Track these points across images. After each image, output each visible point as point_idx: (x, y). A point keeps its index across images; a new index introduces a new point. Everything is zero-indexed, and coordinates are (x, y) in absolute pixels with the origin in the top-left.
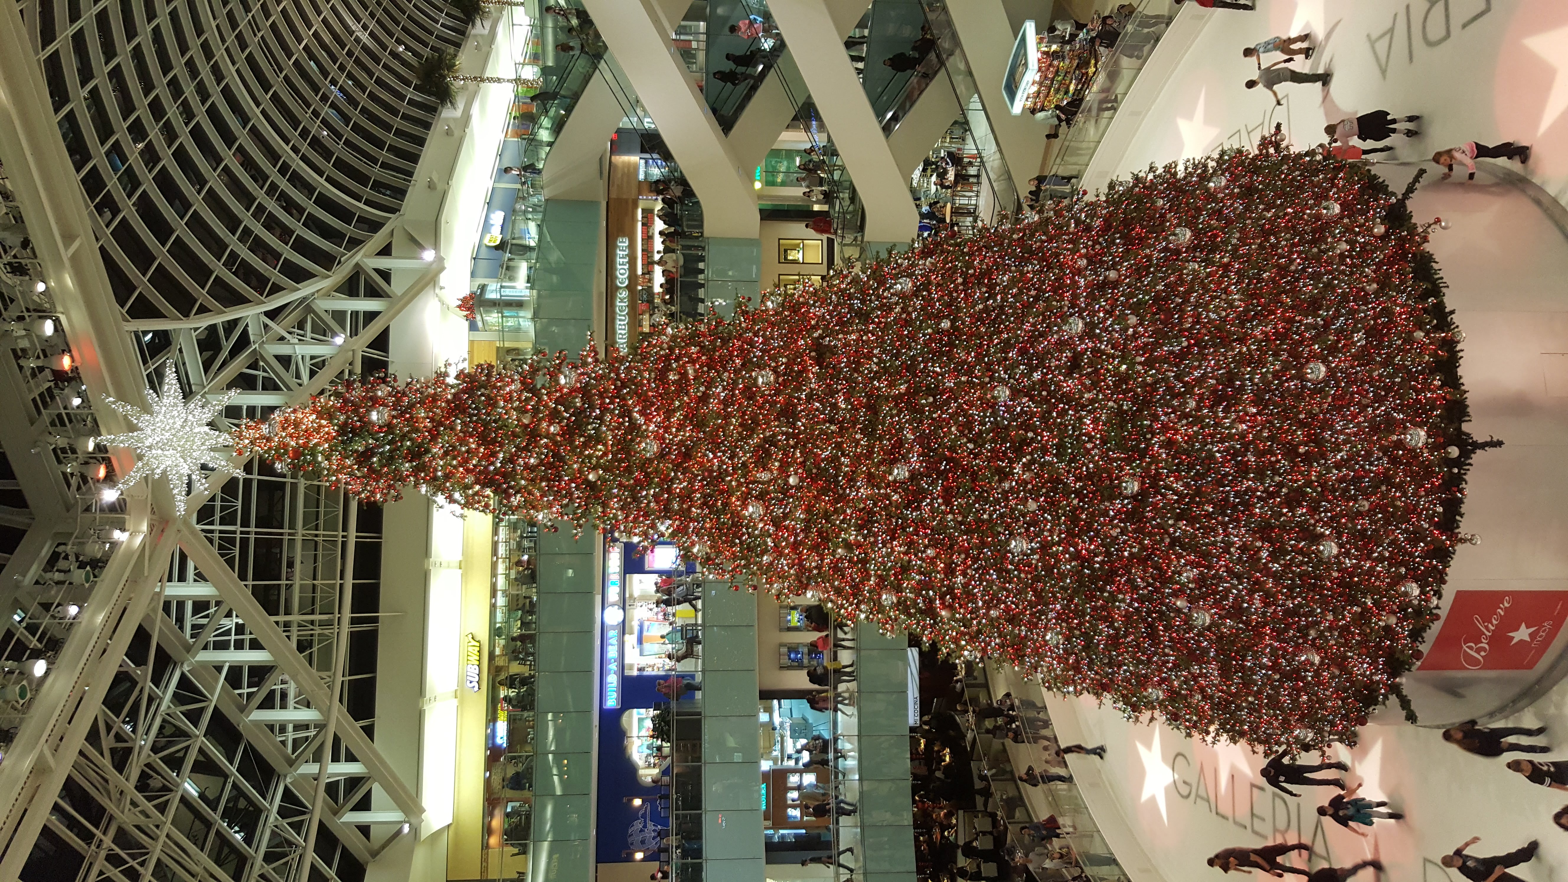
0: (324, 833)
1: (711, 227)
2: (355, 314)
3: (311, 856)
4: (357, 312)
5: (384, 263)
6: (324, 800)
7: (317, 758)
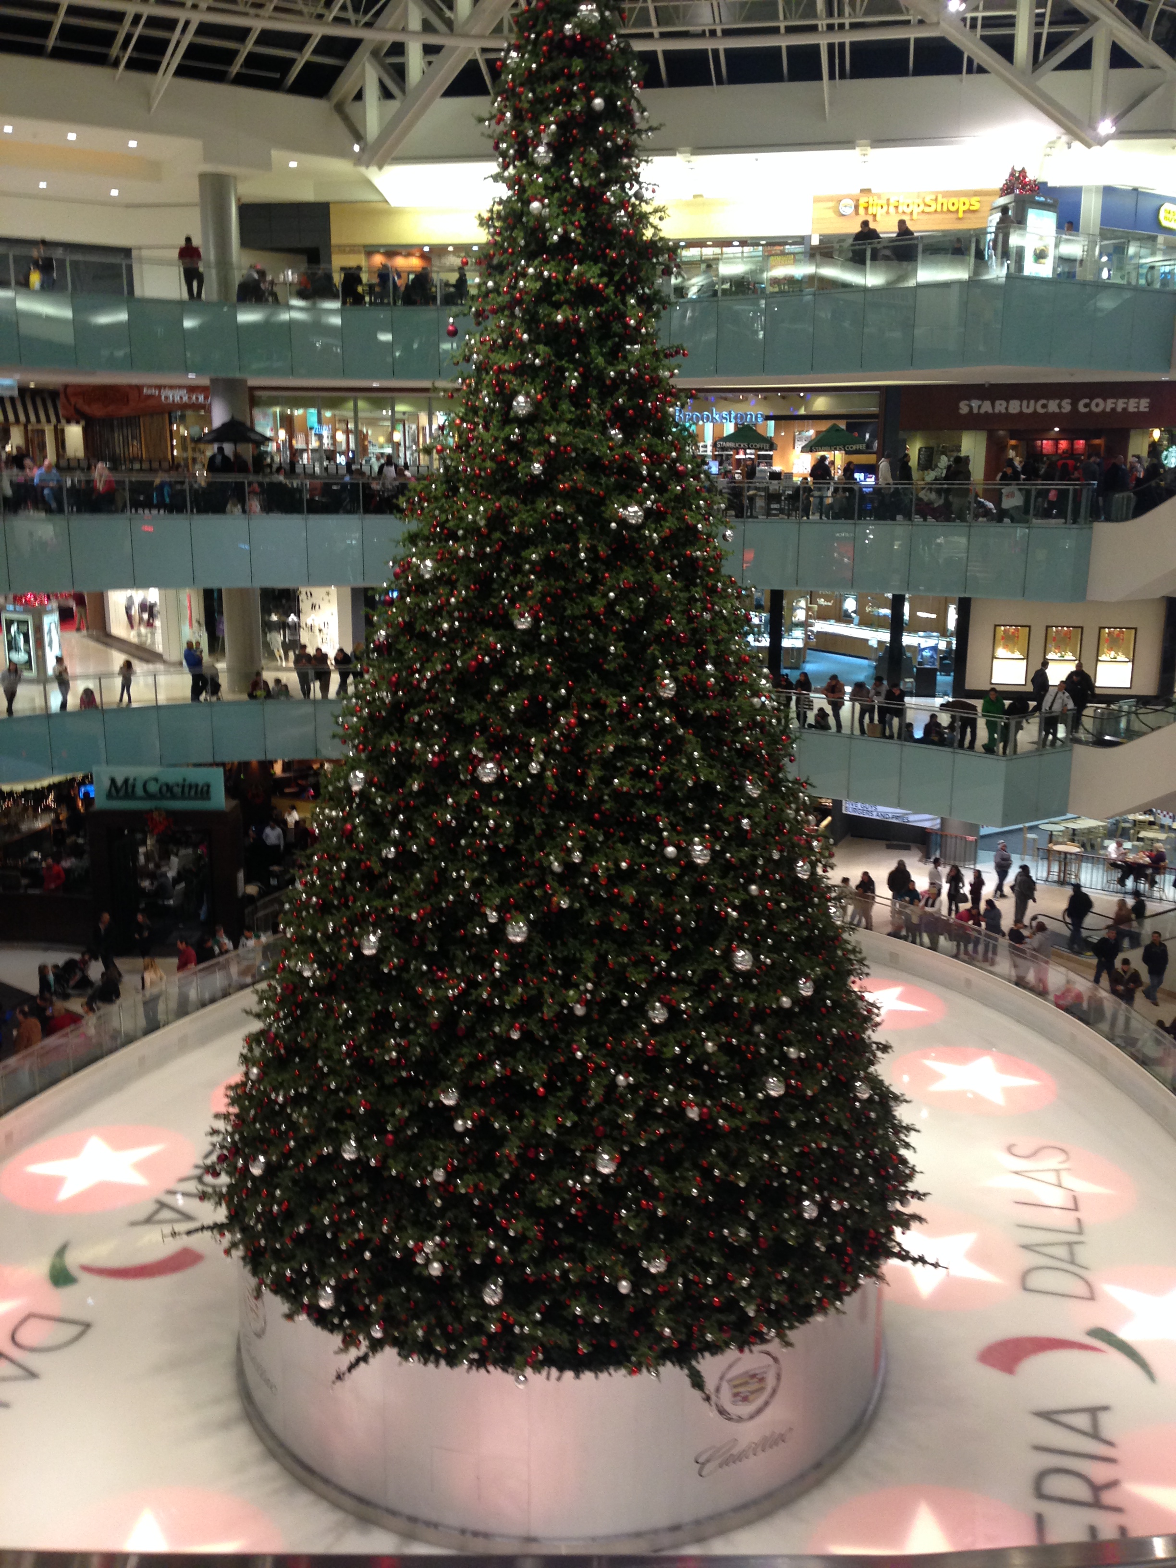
0: (350, 46)
1: (1104, 530)
2: (1010, 22)
3: (318, 31)
4: (1013, 25)
5: (1100, 56)
6: (383, 43)
7: (427, 27)
